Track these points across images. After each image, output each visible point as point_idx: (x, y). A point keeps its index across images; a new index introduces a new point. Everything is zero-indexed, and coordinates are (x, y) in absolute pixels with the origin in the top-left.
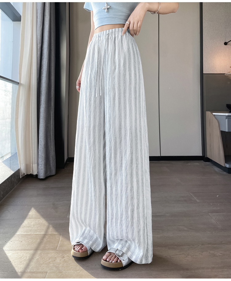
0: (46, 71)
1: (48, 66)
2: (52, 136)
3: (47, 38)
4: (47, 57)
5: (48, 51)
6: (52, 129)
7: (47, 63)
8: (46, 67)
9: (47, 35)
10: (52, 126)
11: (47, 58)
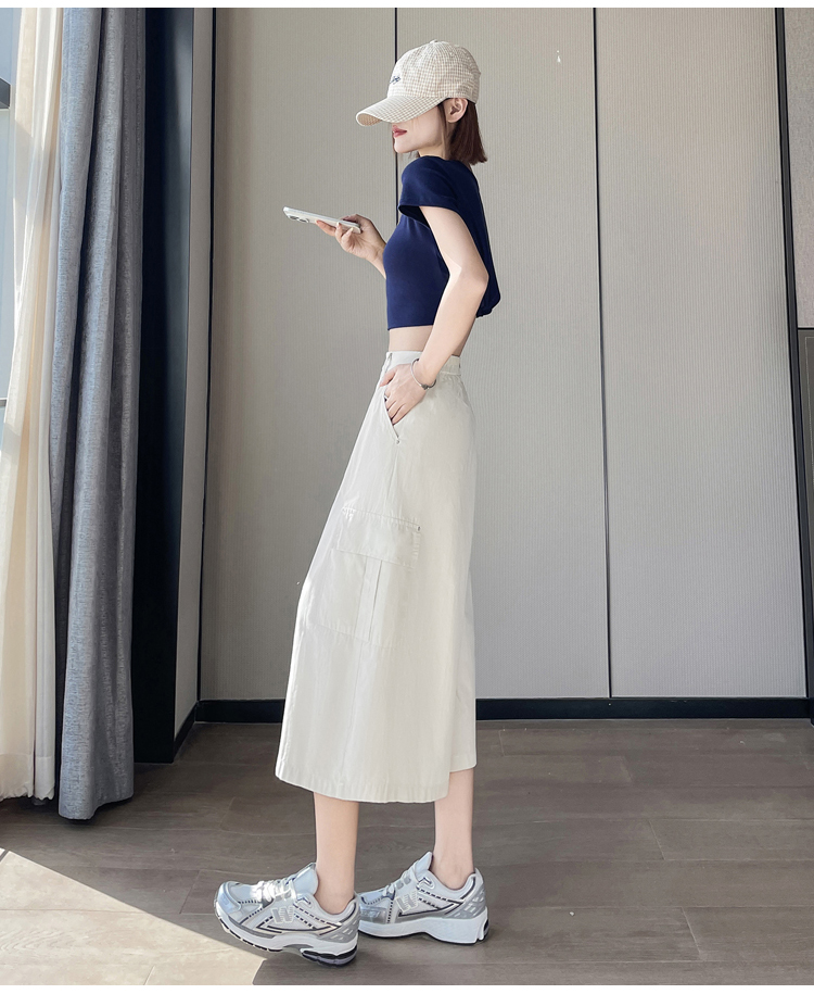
0: (103, 349)
1: (109, 330)
3: (109, 212)
4: (107, 292)
5: (109, 268)
7: (104, 319)
8: (103, 336)
9: (109, 199)
11: (107, 296)
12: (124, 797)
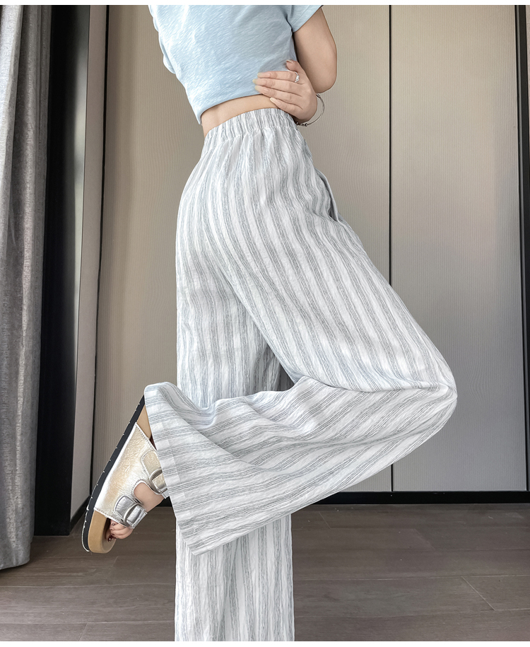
2: (19, 437)
6: (20, 413)
10: (21, 400)
12: (20, 563)
